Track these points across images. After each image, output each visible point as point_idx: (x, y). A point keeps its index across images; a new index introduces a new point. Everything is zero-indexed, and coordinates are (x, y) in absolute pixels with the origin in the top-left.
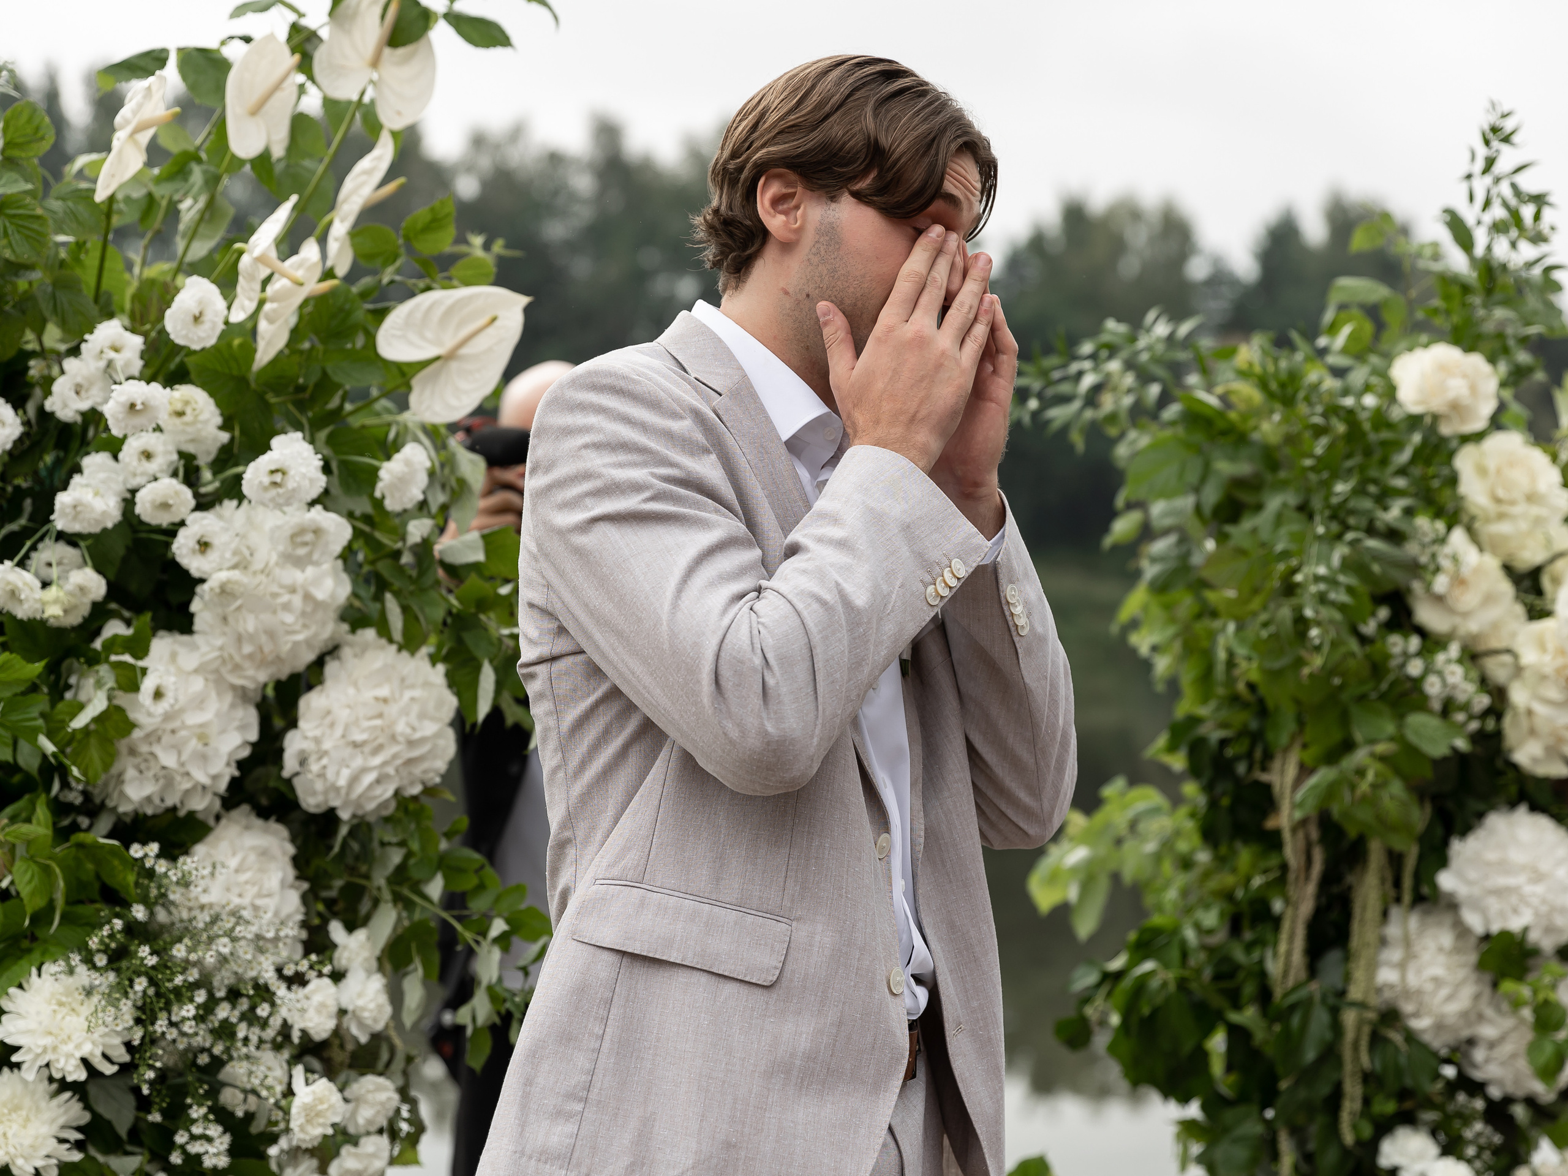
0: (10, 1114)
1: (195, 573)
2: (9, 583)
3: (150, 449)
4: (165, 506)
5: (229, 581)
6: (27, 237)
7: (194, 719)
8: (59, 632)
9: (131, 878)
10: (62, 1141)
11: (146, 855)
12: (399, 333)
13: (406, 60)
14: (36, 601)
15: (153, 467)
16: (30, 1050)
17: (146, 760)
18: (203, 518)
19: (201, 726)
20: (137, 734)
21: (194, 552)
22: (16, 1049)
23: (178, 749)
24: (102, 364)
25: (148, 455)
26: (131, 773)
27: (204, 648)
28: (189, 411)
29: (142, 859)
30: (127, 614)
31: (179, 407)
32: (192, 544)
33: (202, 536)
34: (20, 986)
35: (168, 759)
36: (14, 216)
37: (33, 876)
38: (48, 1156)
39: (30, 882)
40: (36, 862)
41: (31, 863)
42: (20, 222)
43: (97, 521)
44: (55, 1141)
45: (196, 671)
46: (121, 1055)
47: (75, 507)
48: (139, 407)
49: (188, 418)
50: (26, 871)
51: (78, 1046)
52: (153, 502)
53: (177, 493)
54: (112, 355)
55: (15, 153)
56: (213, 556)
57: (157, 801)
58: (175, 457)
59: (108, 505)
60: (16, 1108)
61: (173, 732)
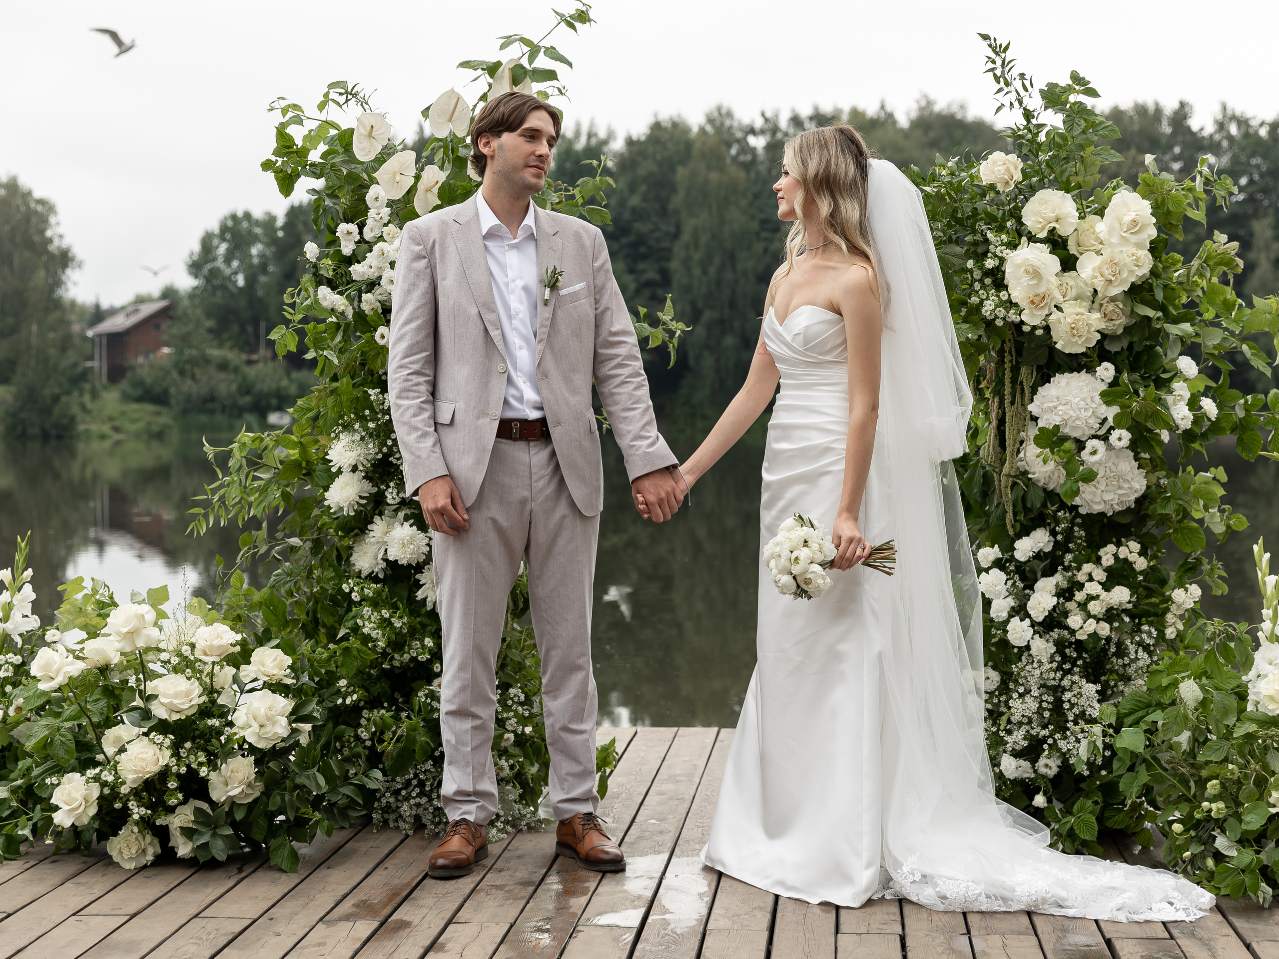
0: (345, 487)
47: (355, 271)
60: (348, 485)
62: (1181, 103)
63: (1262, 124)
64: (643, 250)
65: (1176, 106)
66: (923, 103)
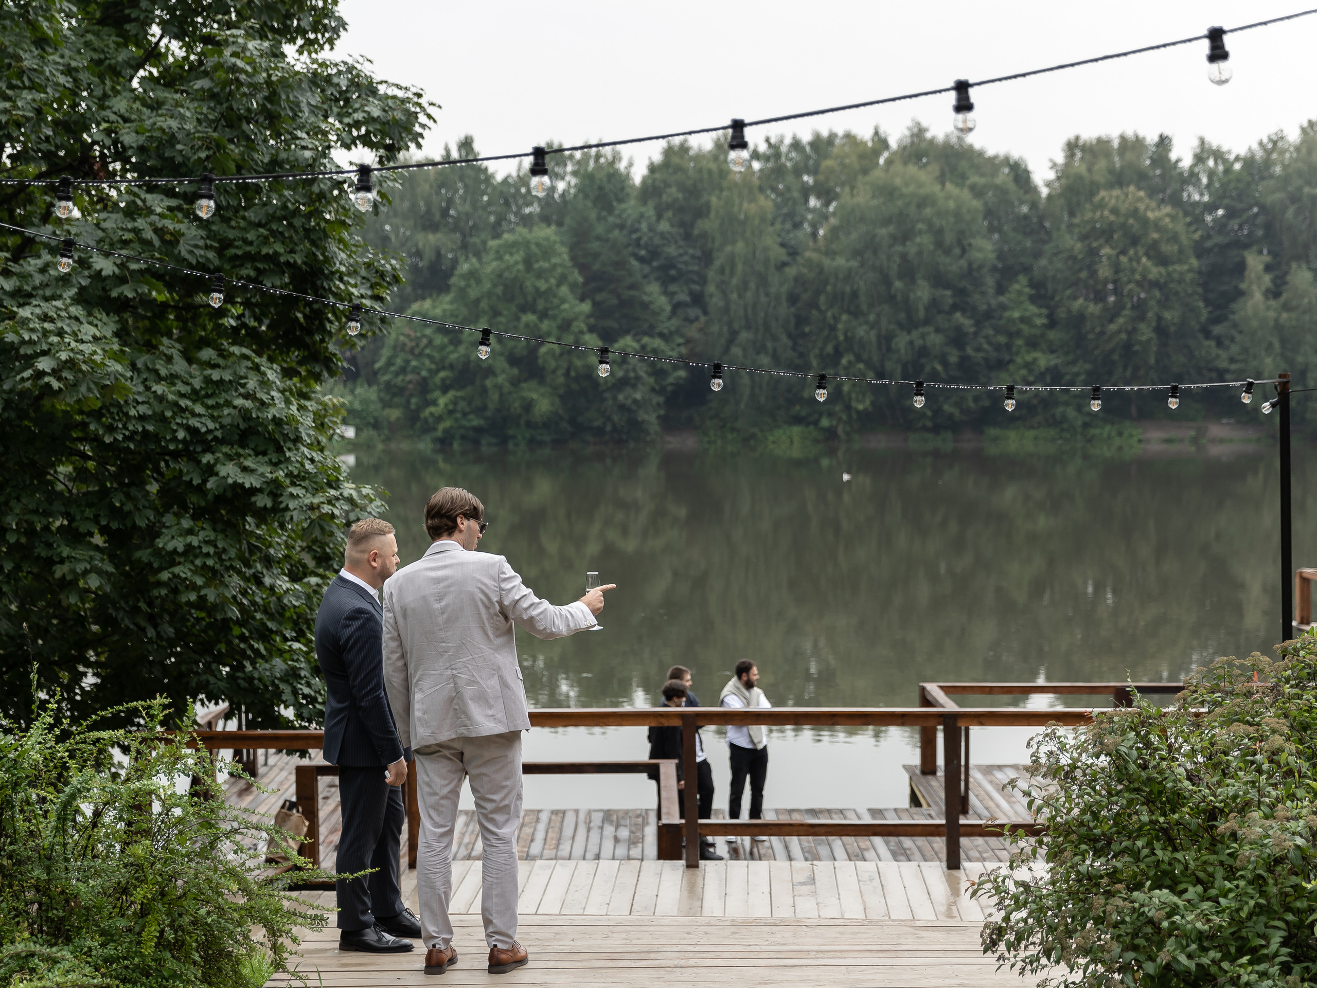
62: (1161, 136)
63: (1237, 158)
64: (673, 272)
65: (1156, 139)
66: (916, 130)
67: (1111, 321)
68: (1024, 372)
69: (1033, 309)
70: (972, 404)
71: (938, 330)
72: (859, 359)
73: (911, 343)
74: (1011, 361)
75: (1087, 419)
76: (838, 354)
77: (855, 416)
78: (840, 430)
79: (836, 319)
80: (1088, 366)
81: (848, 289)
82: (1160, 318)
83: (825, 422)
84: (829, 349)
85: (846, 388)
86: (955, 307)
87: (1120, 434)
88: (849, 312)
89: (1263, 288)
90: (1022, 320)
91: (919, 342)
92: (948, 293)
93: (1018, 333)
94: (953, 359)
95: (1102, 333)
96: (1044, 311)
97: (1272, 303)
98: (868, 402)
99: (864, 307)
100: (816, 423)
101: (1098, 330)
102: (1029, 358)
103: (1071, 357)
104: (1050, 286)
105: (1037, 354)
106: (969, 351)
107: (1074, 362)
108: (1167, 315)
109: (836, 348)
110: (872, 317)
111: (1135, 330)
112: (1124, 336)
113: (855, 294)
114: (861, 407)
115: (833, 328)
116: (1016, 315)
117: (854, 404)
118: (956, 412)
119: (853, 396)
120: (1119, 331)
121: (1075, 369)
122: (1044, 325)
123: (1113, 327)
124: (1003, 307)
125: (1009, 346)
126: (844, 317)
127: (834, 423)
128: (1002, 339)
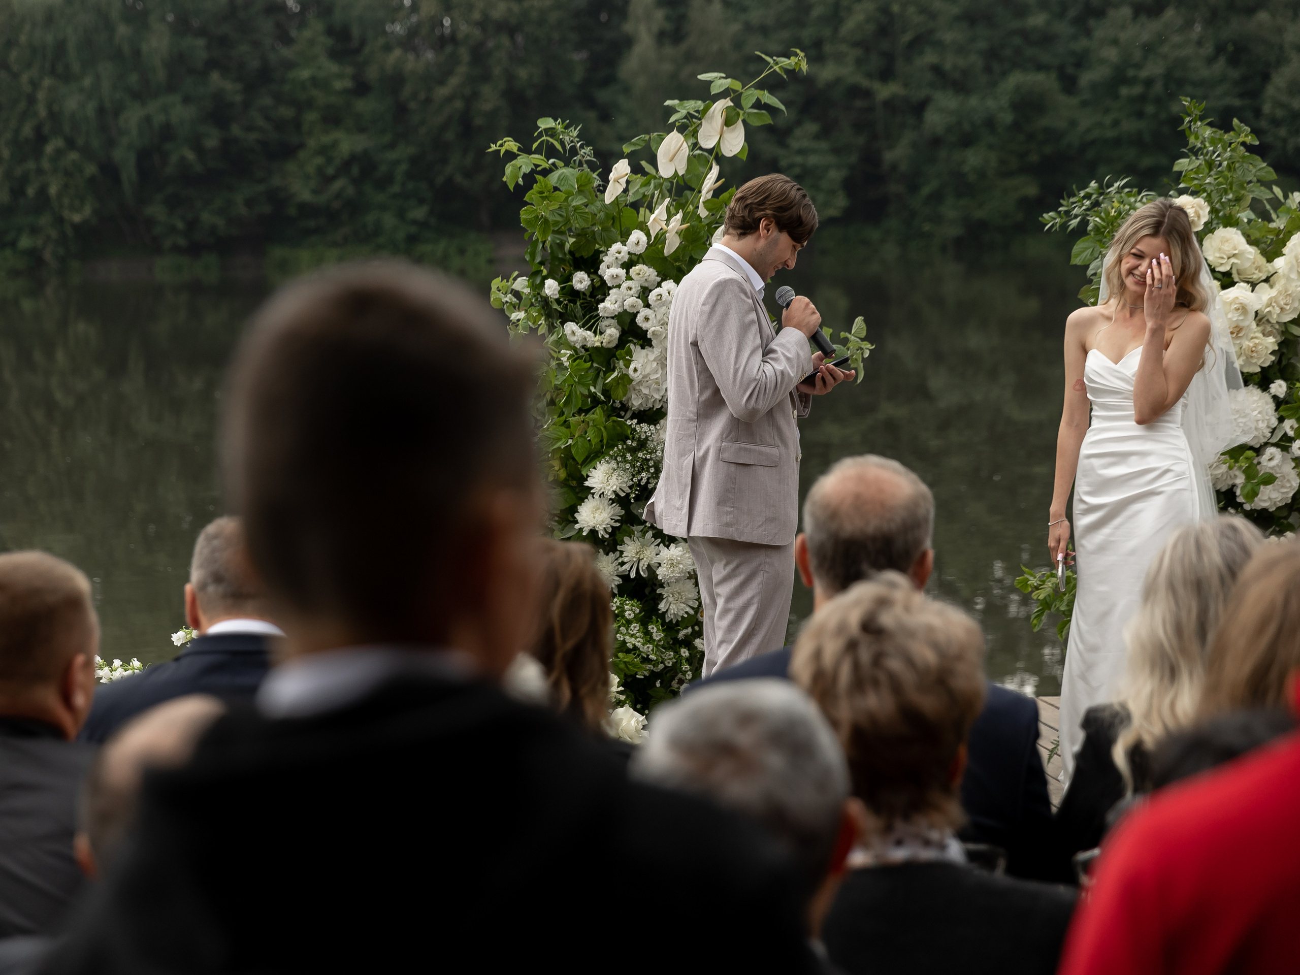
0: (596, 511)
1: (644, 328)
2: (583, 336)
3: (630, 286)
4: (633, 306)
5: (654, 331)
6: (583, 219)
7: (653, 377)
8: (609, 350)
9: (629, 432)
10: (612, 519)
11: (632, 424)
12: (719, 237)
13: (734, 130)
14: (592, 341)
15: (631, 292)
16: (597, 489)
17: (639, 392)
18: (645, 310)
19: (656, 379)
20: (634, 383)
21: (644, 321)
22: (593, 488)
23: (649, 387)
24: (614, 258)
25: (630, 289)
26: (634, 396)
27: (656, 353)
28: (641, 273)
29: (631, 425)
30: (635, 341)
31: (638, 272)
32: (642, 318)
33: (646, 316)
34: (595, 468)
35: (645, 391)
36: (579, 213)
37: (595, 431)
38: (607, 524)
39: (593, 434)
40: (597, 427)
41: (595, 428)
42: (581, 214)
43: (612, 313)
44: (610, 519)
45: (654, 360)
46: (627, 490)
47: (604, 308)
48: (615, 276)
49: (641, 275)
50: (592, 430)
51: (612, 487)
52: (629, 305)
53: (636, 302)
54: (617, 255)
55: (582, 188)
56: (650, 322)
57: (644, 405)
58: (640, 288)
59: (615, 307)
60: (599, 509)
61: (647, 381)
67: (442, 82)
68: (319, 160)
69: (333, 67)
70: (243, 211)
71: (187, 100)
72: (71, 144)
73: (148, 119)
74: (302, 146)
75: (413, 229)
76: (41, 138)
77: (70, 232)
78: (47, 255)
79: (35, 84)
80: (411, 150)
81: (50, 38)
82: (510, 78)
83: (25, 242)
84: (27, 131)
85: (53, 190)
86: (212, 64)
87: (462, 252)
88: (53, 72)
89: (655, 28)
90: (315, 81)
91: (159, 119)
92: (201, 42)
93: (309, 104)
94: (212, 142)
95: (428, 100)
96: (349, 70)
97: (669, 50)
98: (87, 211)
99: (76, 67)
100: (13, 244)
101: (422, 96)
102: (326, 139)
103: (387, 138)
104: (356, 32)
105: (338, 135)
106: (236, 130)
107: (392, 146)
108: (523, 73)
109: (38, 129)
110: (87, 82)
111: (475, 95)
112: (458, 104)
113: (61, 47)
114: (77, 218)
115: (32, 100)
116: (305, 74)
117: (66, 214)
118: (220, 222)
119: (66, 201)
120: (450, 99)
121: (391, 156)
122: (346, 91)
123: (442, 92)
124: (289, 65)
125: (297, 124)
126: (47, 82)
127: (39, 242)
128: (286, 112)
